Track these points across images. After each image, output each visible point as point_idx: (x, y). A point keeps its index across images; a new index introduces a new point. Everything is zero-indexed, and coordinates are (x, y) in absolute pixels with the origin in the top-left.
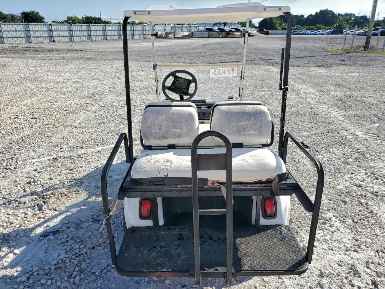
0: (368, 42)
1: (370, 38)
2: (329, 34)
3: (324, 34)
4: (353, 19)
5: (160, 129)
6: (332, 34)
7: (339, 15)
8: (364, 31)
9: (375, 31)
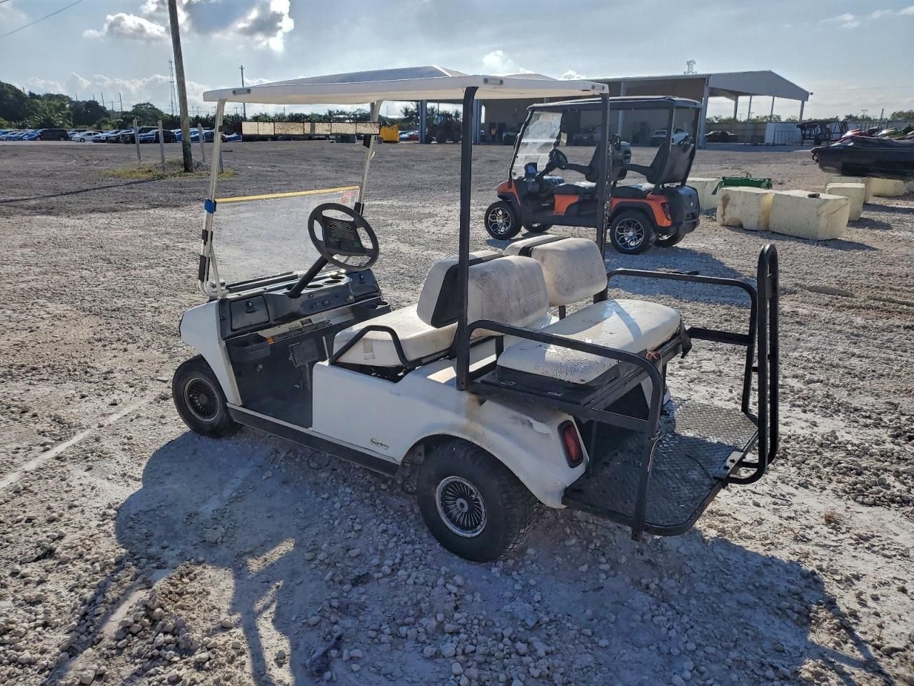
0: (187, 154)
1: (190, 145)
2: (35, 139)
3: (21, 139)
4: (68, 106)
5: (519, 300)
6: (42, 139)
7: (32, 95)
8: (116, 133)
9: (143, 134)
